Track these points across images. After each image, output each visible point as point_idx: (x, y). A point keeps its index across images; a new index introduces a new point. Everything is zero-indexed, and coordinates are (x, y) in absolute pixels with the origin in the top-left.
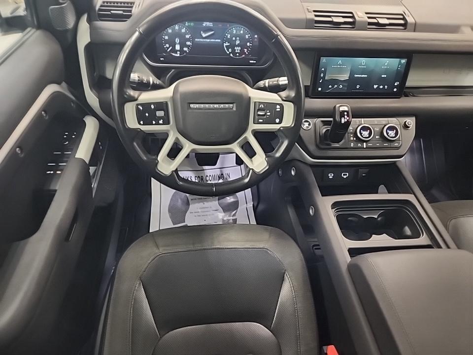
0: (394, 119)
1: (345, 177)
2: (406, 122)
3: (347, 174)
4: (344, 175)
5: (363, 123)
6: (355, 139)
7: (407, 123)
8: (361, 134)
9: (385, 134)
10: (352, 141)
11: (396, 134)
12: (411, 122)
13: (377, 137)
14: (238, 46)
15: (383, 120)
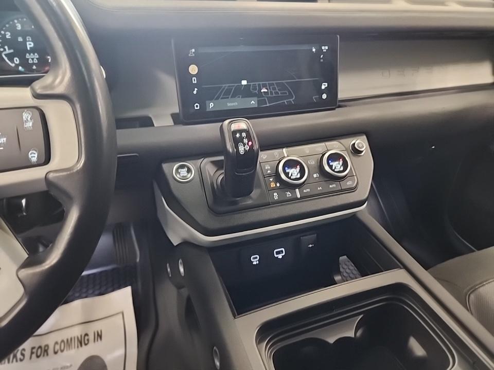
0: (334, 143)
1: (280, 256)
2: (354, 144)
3: (283, 249)
4: (278, 253)
5: (286, 155)
6: (278, 185)
7: (356, 146)
8: (287, 174)
9: (327, 168)
10: (274, 189)
11: (345, 165)
12: (361, 142)
13: (315, 176)
14: (33, 51)
15: (319, 147)
